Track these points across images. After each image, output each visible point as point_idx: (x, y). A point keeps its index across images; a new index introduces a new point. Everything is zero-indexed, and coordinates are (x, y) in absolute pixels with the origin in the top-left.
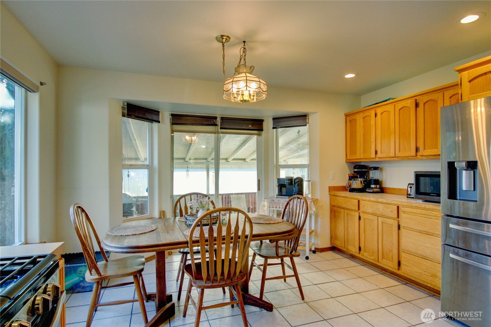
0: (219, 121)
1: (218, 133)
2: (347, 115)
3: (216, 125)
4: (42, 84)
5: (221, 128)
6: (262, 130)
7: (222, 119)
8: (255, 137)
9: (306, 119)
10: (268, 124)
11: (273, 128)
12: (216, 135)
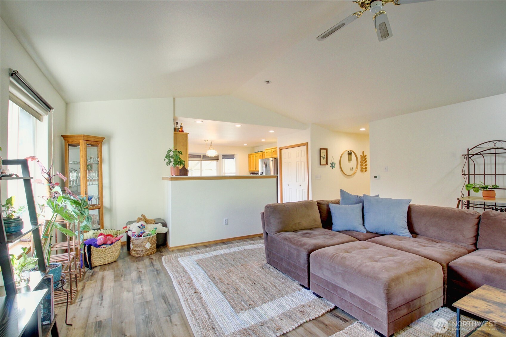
0: (202, 157)
1: (201, 161)
2: (249, 155)
3: (201, 158)
5: (203, 159)
6: (218, 159)
7: (203, 155)
8: (216, 162)
9: (234, 156)
10: (221, 157)
11: (223, 159)
12: (200, 162)
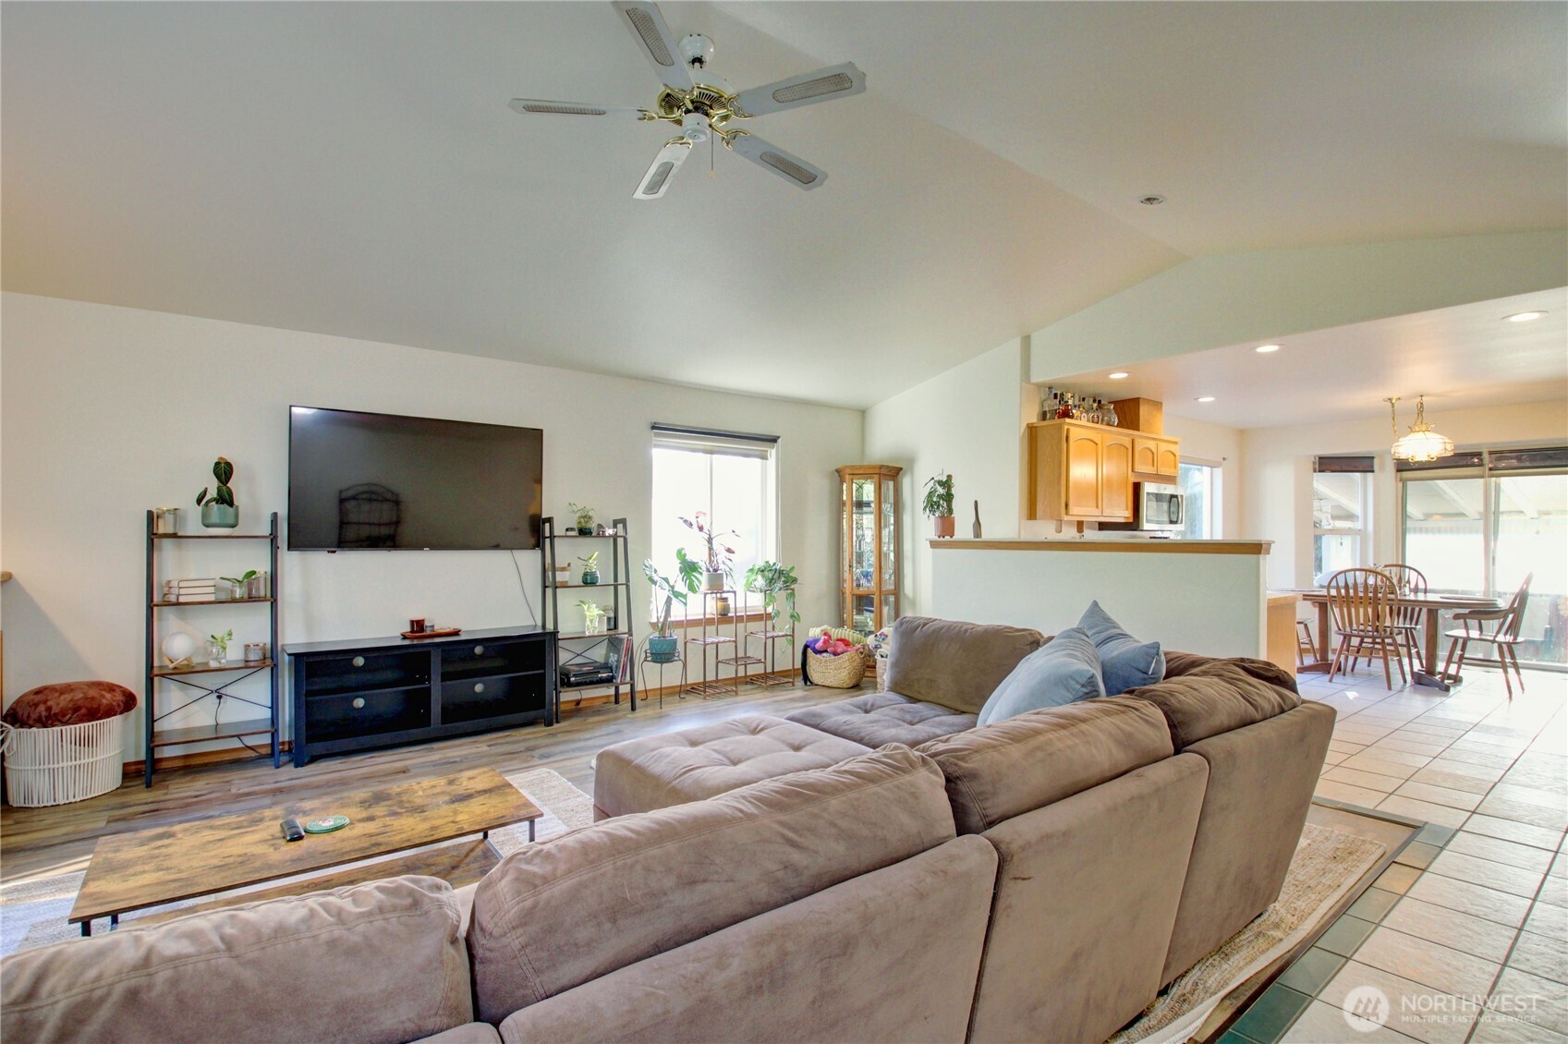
4: (1224, 459)
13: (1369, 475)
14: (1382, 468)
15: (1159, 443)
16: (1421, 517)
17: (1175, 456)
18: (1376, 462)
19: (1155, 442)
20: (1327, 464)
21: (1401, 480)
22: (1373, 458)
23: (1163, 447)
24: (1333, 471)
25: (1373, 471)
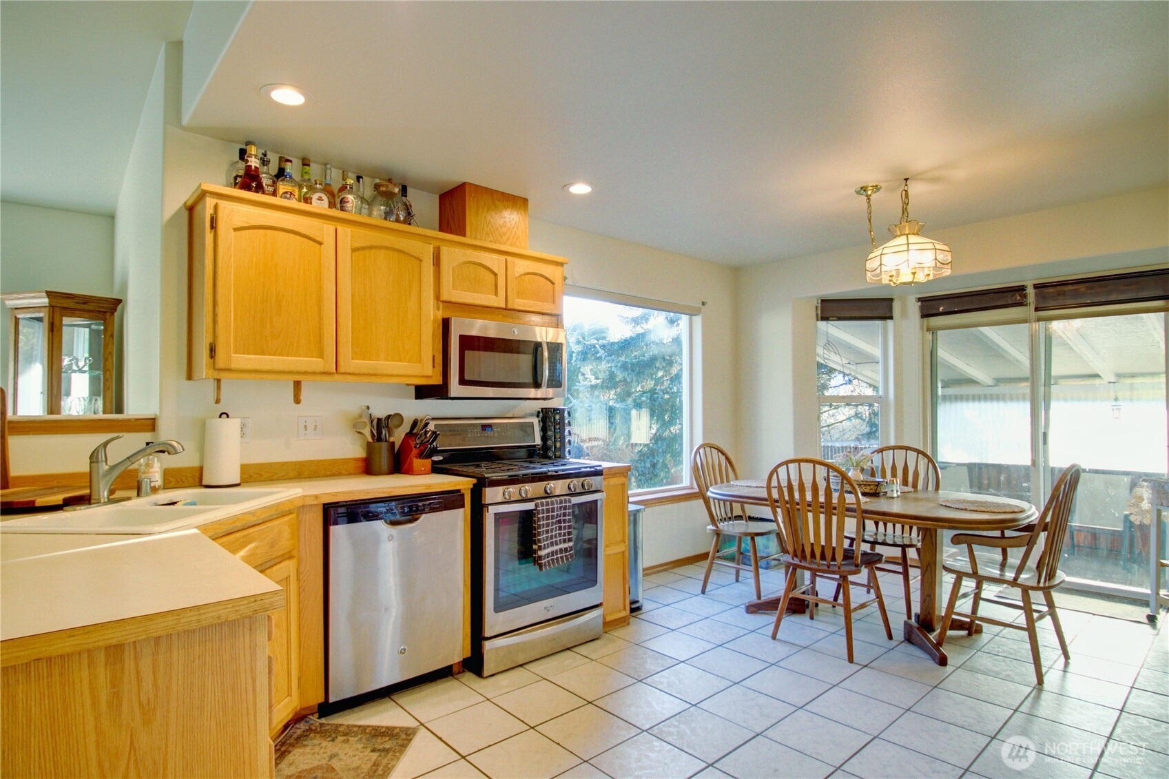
0: (1031, 292)
3: (1026, 303)
4: (703, 304)
5: (1037, 309)
13: (889, 322)
14: (904, 313)
15: (510, 259)
16: (991, 382)
17: (553, 283)
18: (896, 307)
19: (503, 258)
20: (832, 309)
21: (928, 330)
22: (891, 300)
23: (521, 266)
24: (840, 319)
25: (891, 318)
